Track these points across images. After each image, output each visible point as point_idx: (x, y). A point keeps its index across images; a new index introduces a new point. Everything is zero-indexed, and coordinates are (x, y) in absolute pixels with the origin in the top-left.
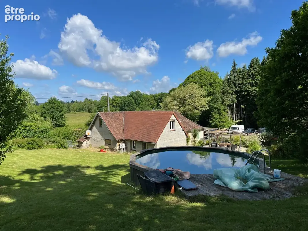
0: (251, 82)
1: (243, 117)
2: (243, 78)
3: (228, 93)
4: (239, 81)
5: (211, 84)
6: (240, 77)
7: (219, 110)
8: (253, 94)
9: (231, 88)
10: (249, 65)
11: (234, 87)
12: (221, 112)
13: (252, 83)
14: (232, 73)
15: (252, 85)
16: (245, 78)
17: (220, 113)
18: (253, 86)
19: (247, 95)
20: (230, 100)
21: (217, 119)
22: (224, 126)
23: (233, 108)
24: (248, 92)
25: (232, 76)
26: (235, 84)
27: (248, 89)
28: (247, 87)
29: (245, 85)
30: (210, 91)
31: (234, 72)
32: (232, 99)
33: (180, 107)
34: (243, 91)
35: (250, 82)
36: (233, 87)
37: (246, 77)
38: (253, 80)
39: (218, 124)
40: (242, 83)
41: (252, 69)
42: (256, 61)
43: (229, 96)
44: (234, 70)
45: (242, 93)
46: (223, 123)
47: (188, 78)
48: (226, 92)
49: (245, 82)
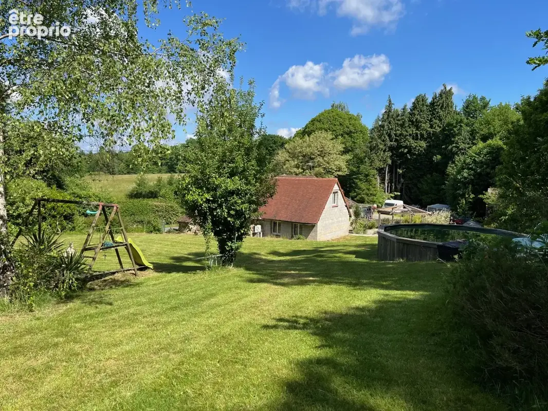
0: (414, 132)
1: (399, 187)
2: (402, 126)
3: (379, 149)
4: (396, 131)
5: (349, 134)
6: (398, 124)
7: (367, 176)
8: (417, 153)
9: (383, 141)
10: (411, 105)
11: (388, 139)
12: (371, 180)
13: (417, 134)
14: (386, 117)
15: (415, 138)
16: (406, 127)
17: (367, 181)
18: (417, 139)
19: (408, 152)
20: (381, 160)
21: (364, 190)
22: (375, 202)
23: (385, 173)
24: (410, 148)
25: (385, 121)
26: (390, 136)
27: (410, 144)
28: (409, 141)
29: (405, 138)
30: (348, 144)
31: (388, 115)
32: (384, 158)
33: (304, 170)
34: (401, 147)
35: (413, 134)
36: (386, 139)
37: (407, 125)
38: (417, 129)
39: (366, 198)
40: (401, 135)
41: (416, 112)
42: (423, 100)
43: (380, 155)
44: (388, 112)
45: (400, 151)
46: (372, 197)
47: (312, 121)
48: (375, 147)
49: (405, 133)
